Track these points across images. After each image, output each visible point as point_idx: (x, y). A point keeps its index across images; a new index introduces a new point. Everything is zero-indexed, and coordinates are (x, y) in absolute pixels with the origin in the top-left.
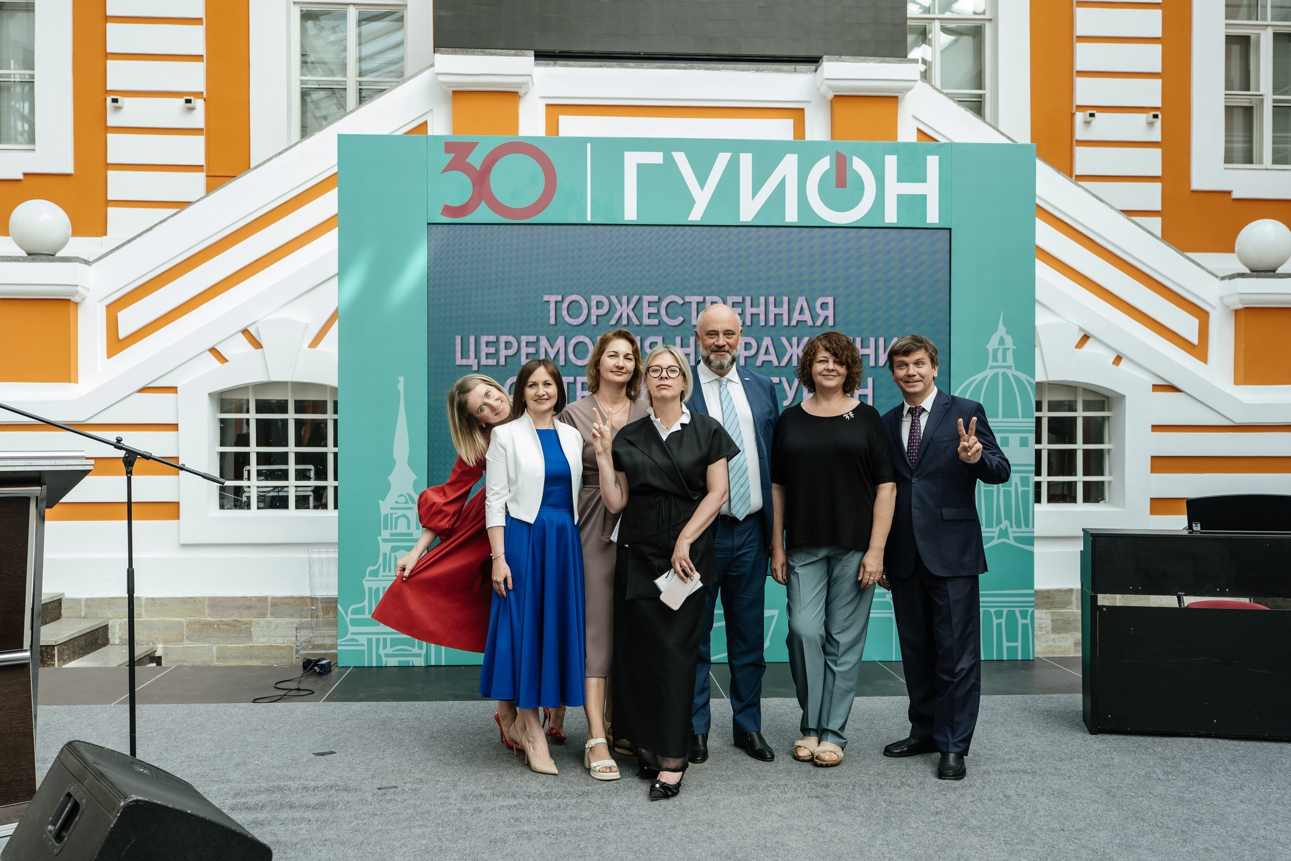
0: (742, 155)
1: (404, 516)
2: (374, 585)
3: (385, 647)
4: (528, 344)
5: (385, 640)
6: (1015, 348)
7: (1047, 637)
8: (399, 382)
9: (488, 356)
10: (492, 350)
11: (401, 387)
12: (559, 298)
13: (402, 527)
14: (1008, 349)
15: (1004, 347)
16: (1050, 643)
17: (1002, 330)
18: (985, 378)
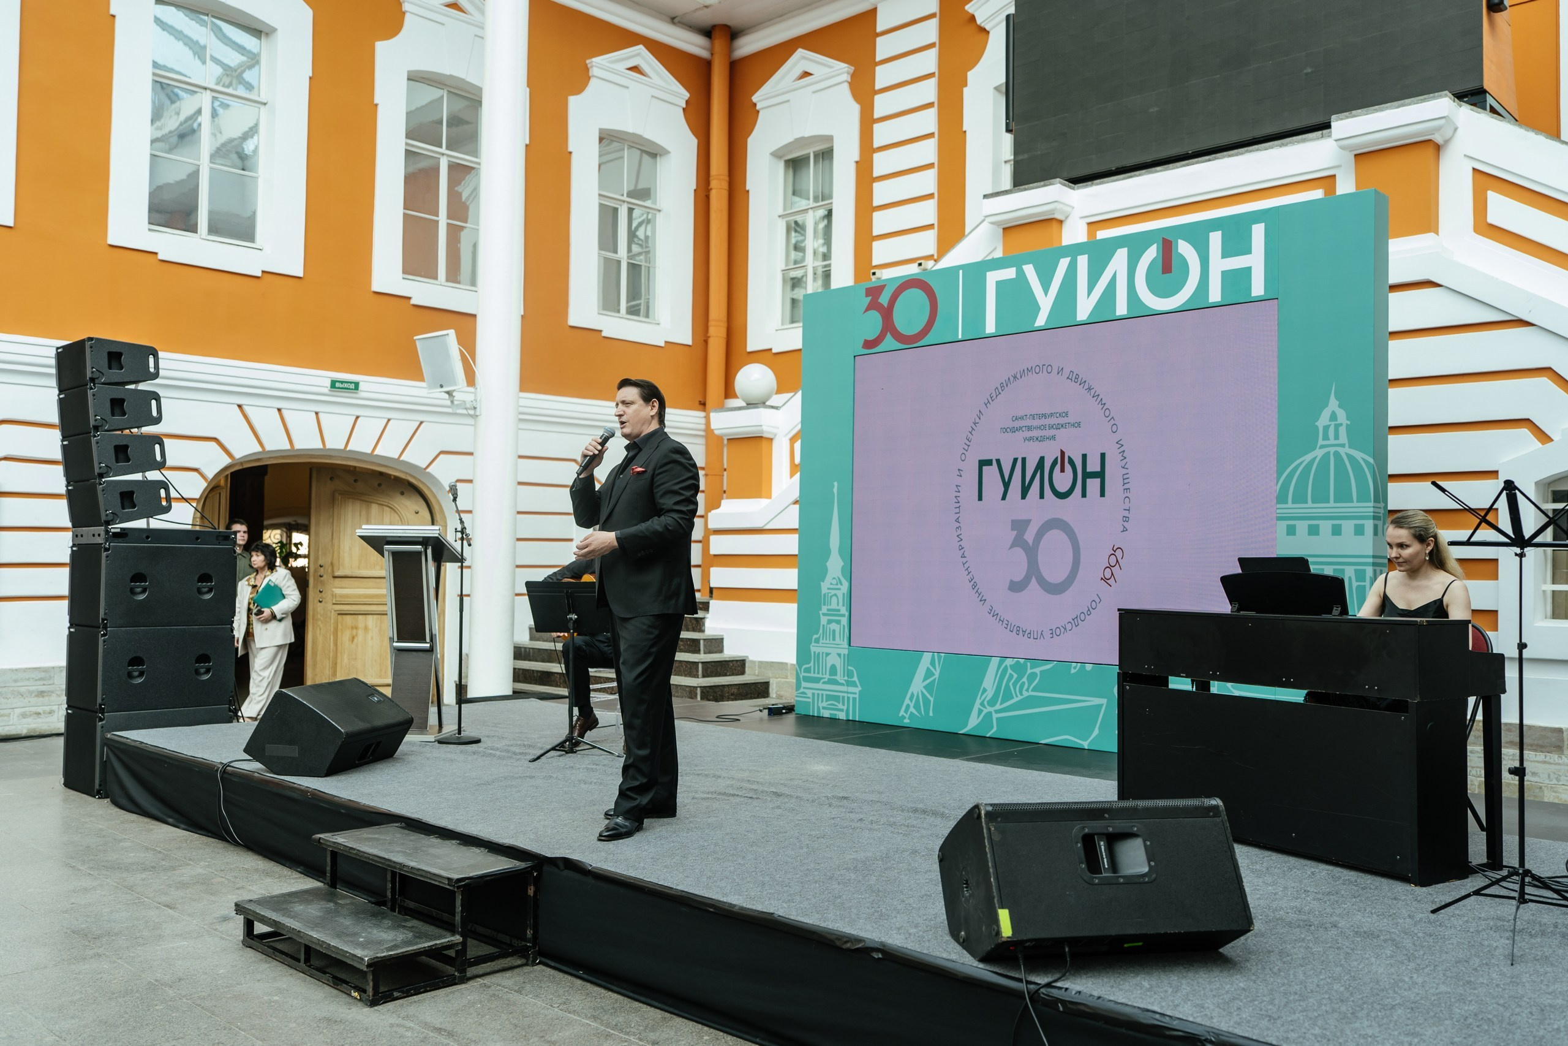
0: (1080, 258)
1: (835, 595)
2: (817, 650)
3: (822, 701)
5: (822, 695)
6: (1349, 423)
8: (834, 486)
11: (835, 490)
13: (834, 606)
14: (1341, 425)
15: (1336, 422)
17: (1333, 404)
18: (1314, 459)
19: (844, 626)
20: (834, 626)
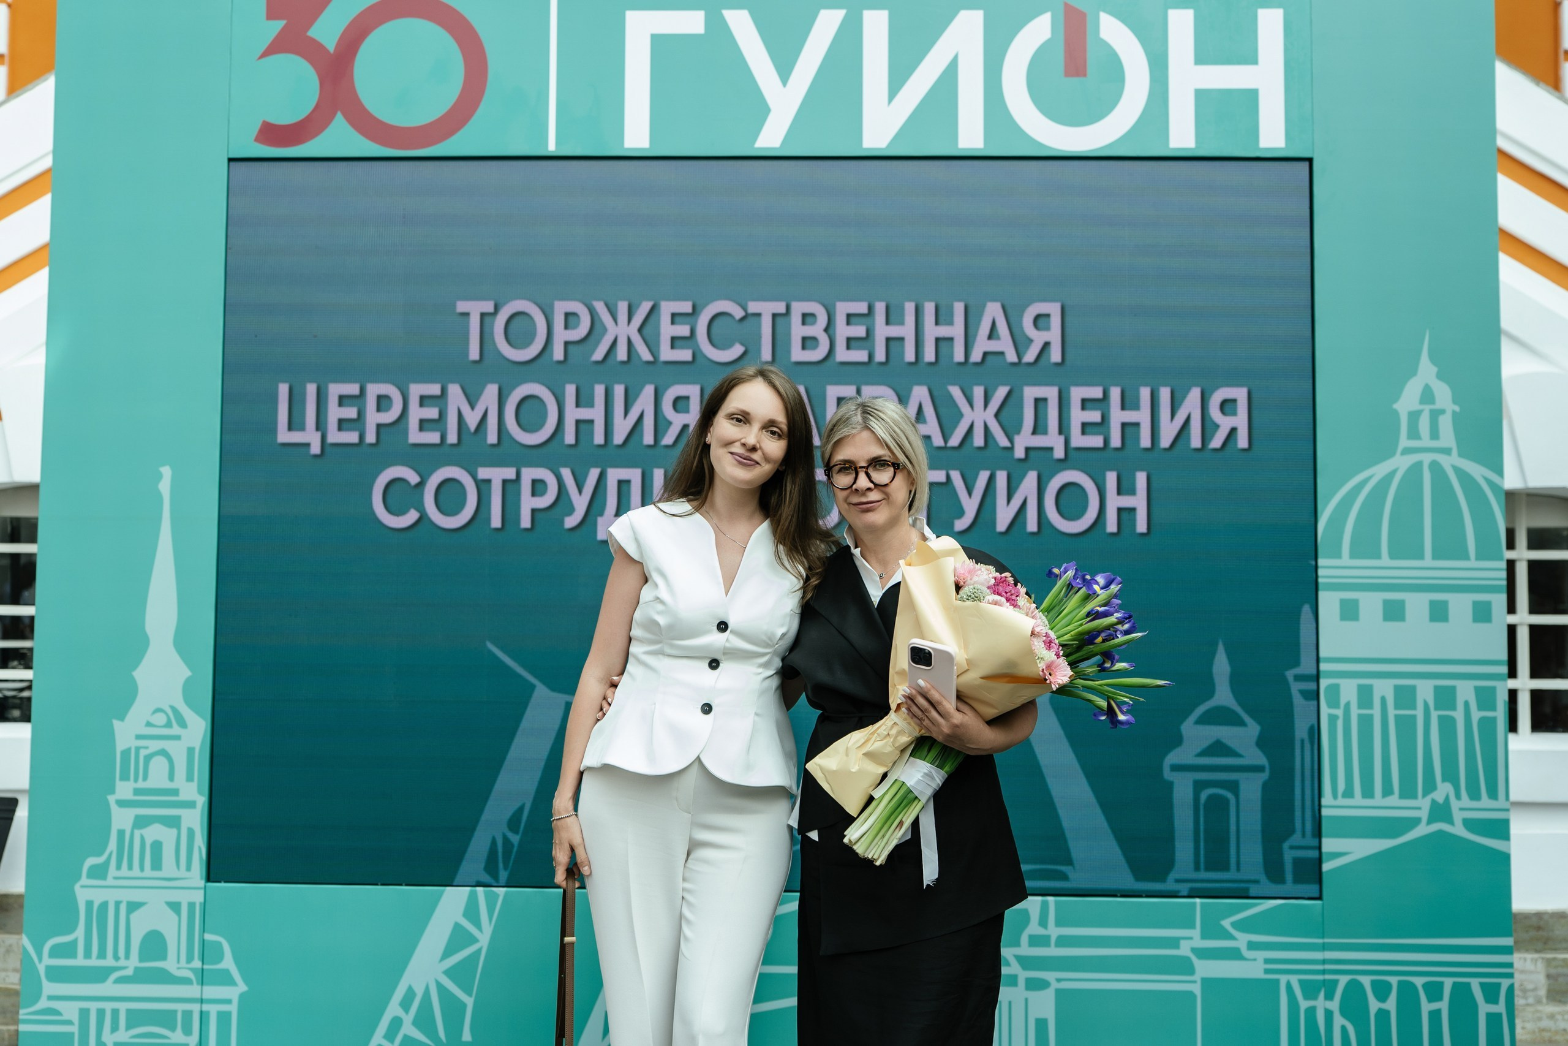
0: (869, 13)
1: (163, 753)
2: (98, 896)
3: (115, 1028)
4: (424, 400)
5: (115, 1013)
6: (1457, 408)
7: (1537, 1011)
8: (160, 476)
9: (342, 424)
10: (351, 413)
11: (165, 487)
12: (489, 307)
13: (158, 776)
14: (1443, 412)
15: (1432, 407)
16: (1546, 1023)
17: (1427, 371)
18: (1392, 474)
19: (191, 833)
20: (154, 833)
